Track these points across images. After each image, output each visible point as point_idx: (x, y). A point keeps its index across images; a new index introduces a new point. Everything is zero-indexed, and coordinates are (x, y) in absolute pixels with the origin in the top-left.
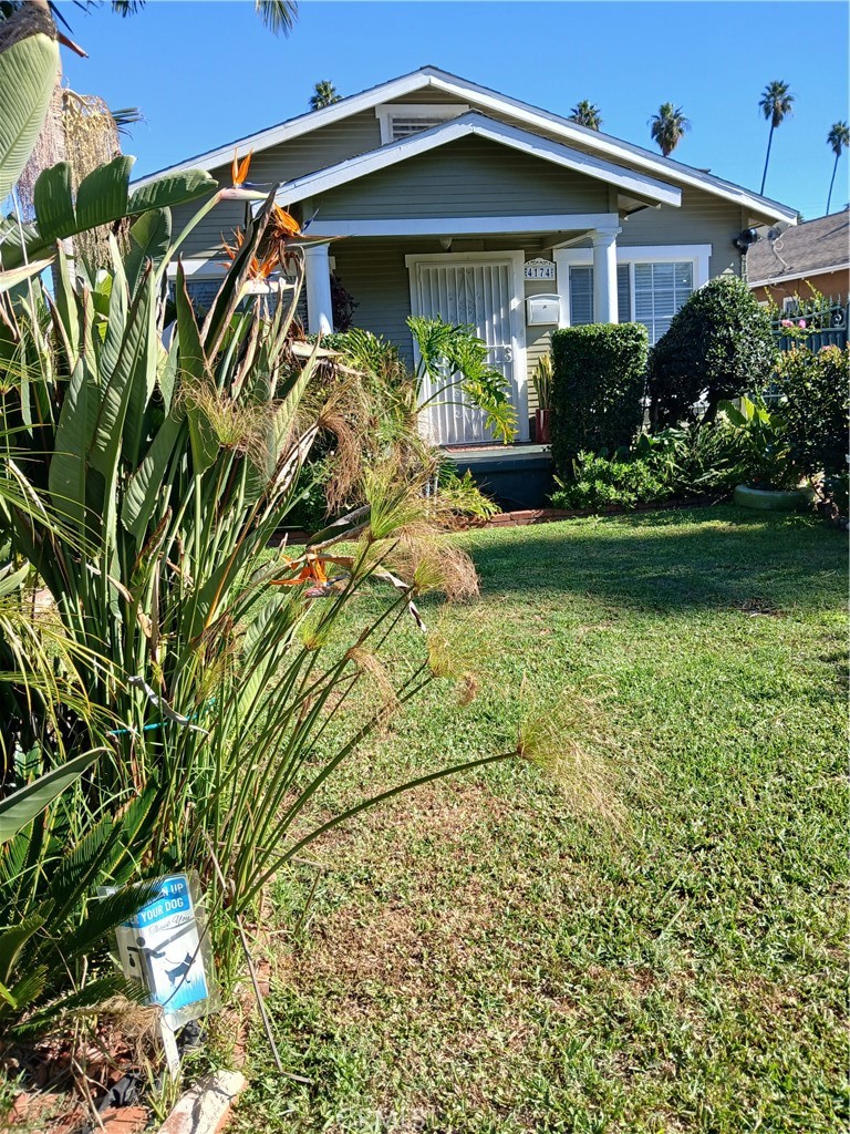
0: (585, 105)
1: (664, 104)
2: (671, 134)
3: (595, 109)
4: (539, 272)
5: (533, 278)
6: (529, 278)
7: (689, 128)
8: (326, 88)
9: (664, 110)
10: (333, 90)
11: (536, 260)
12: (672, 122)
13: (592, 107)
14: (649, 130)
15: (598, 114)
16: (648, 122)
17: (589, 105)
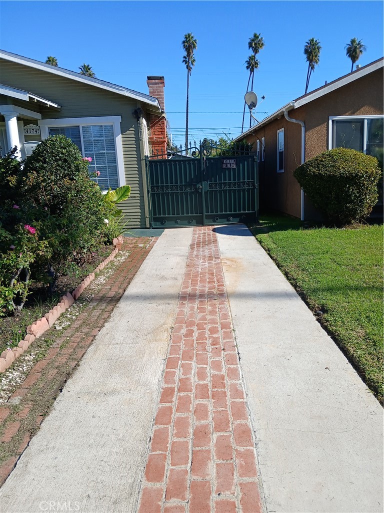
0: (312, 40)
1: (353, 38)
2: (356, 53)
3: (317, 42)
4: (32, 131)
5: (29, 134)
6: (27, 134)
7: (365, 49)
8: (189, 36)
9: (353, 41)
10: (192, 37)
11: (30, 125)
12: (356, 47)
13: (316, 41)
14: (346, 52)
15: (319, 44)
16: (345, 48)
17: (315, 40)
